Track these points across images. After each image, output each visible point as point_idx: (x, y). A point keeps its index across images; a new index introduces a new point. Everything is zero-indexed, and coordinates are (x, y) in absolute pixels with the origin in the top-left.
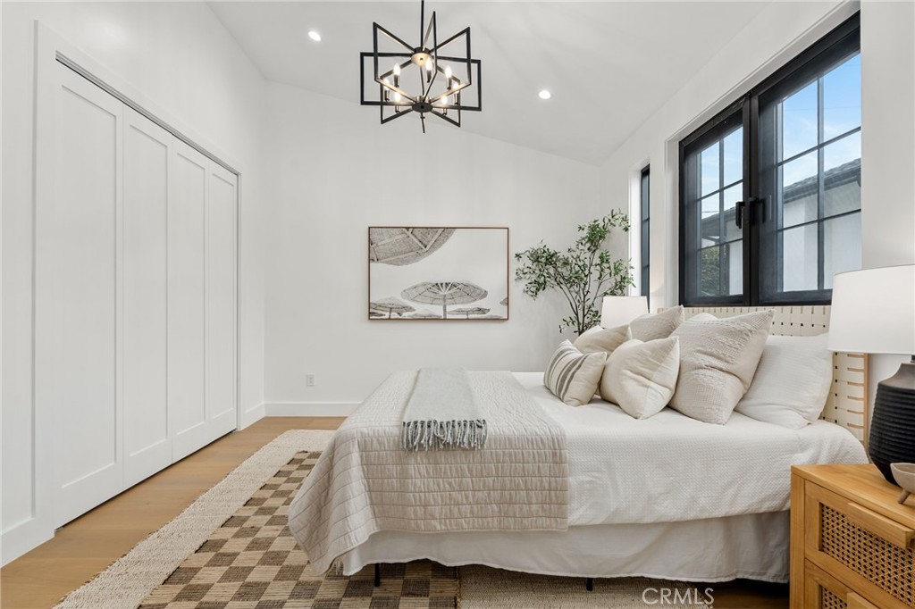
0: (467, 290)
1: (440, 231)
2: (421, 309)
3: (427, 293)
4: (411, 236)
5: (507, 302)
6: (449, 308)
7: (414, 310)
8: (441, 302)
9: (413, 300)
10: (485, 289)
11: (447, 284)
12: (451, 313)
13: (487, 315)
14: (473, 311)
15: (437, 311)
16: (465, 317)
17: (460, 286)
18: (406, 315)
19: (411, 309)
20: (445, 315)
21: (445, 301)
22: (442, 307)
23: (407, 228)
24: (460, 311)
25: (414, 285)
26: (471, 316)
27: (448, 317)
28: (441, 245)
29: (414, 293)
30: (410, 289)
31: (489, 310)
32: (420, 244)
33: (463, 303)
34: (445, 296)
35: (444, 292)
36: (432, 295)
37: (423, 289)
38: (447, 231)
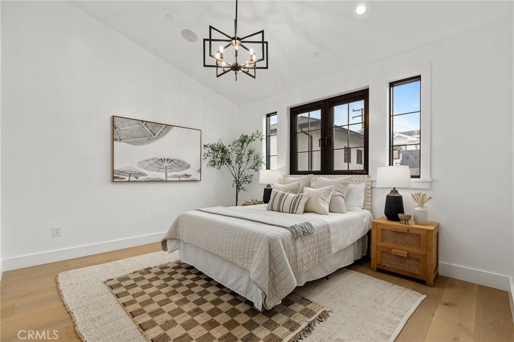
0: (179, 163)
1: (164, 126)
2: (151, 175)
3: (155, 165)
4: (145, 126)
5: (200, 171)
6: (169, 174)
7: (147, 175)
8: (164, 170)
9: (146, 169)
10: (189, 163)
11: (168, 160)
12: (170, 177)
13: (190, 178)
14: (182, 176)
15: (162, 176)
16: (178, 179)
17: (175, 161)
18: (141, 178)
19: (144, 175)
20: (166, 178)
21: (166, 170)
22: (165, 174)
23: (142, 121)
24: (175, 176)
25: (147, 159)
26: (181, 179)
27: (168, 179)
28: (164, 135)
29: (147, 164)
30: (143, 161)
31: (191, 176)
32: (151, 133)
33: (177, 171)
34: (166, 167)
35: (166, 164)
36: (159, 166)
37: (152, 162)
38: (168, 127)
